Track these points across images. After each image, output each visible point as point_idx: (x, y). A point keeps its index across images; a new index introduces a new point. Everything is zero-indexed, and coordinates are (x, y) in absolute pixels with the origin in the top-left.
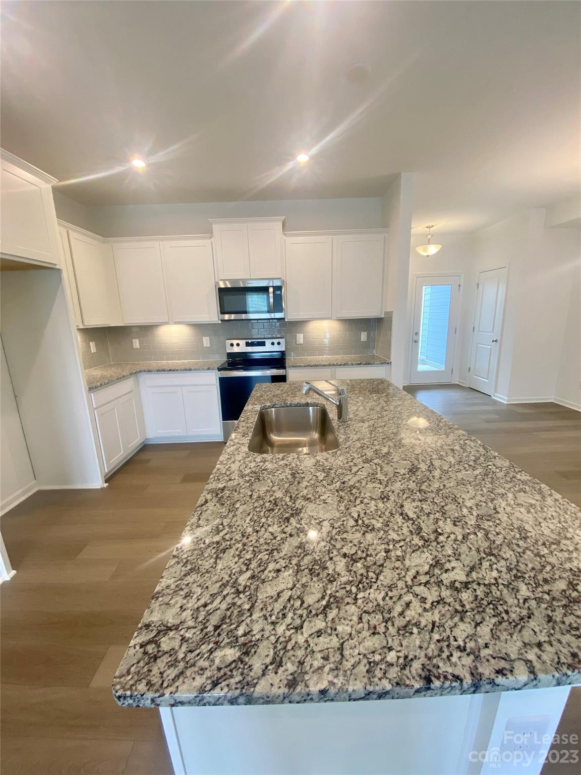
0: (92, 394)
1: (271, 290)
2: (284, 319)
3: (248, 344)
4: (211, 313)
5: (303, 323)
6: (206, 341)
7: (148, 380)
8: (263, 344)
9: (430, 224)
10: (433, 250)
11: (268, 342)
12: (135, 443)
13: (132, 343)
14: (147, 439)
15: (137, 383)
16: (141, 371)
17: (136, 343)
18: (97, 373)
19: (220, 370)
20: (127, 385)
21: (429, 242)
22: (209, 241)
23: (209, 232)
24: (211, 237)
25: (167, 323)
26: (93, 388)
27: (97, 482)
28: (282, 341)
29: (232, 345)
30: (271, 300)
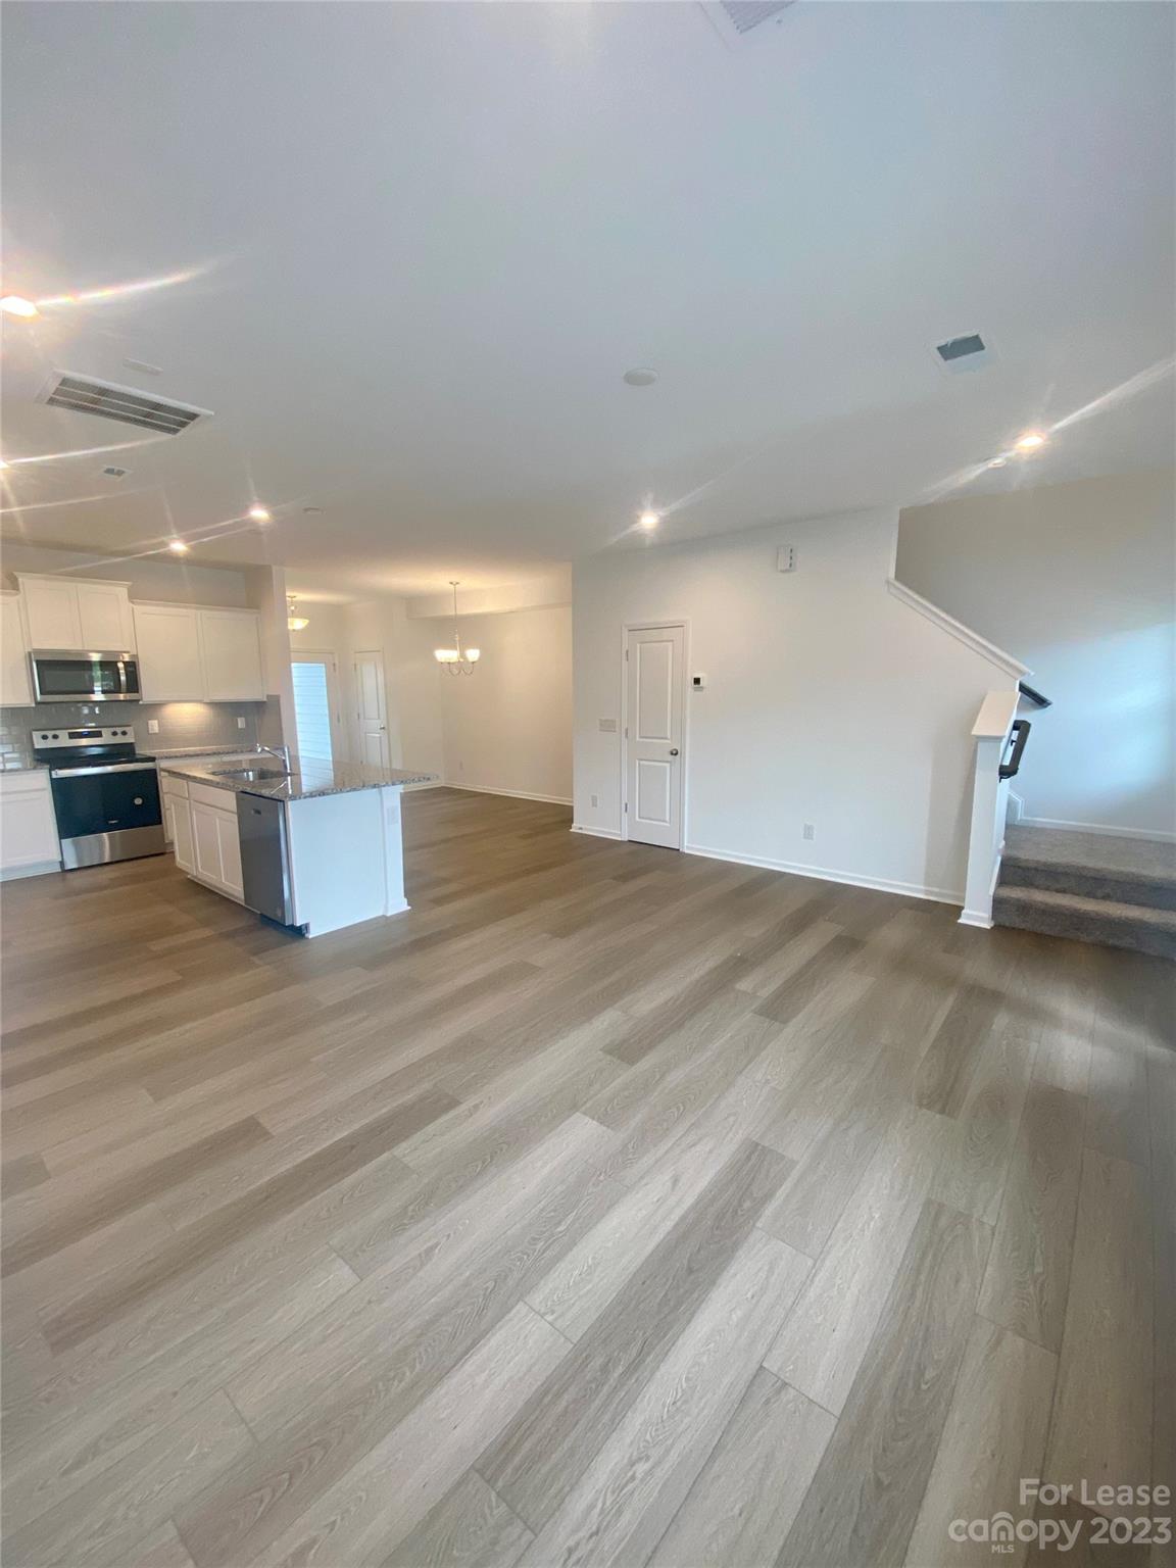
1: (121, 666)
2: (139, 701)
3: (72, 736)
5: (159, 706)
8: (98, 735)
9: (292, 594)
10: (299, 624)
11: (107, 732)
21: (293, 614)
29: (45, 738)
30: (123, 678)
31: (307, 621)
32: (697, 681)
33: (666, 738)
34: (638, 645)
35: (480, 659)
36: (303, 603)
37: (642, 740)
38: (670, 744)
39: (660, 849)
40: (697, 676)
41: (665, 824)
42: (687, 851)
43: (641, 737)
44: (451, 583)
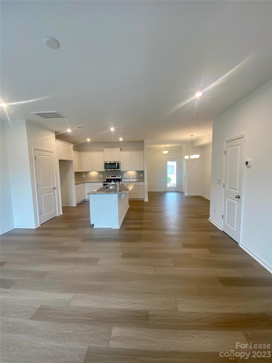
0: (76, 186)
1: (117, 164)
2: (120, 170)
3: (112, 177)
4: (103, 169)
5: (126, 171)
6: (101, 176)
7: (87, 185)
8: (115, 177)
9: (165, 145)
10: (166, 152)
11: (117, 176)
12: (83, 199)
13: (83, 176)
14: (85, 199)
15: (84, 185)
16: (85, 182)
17: (84, 176)
18: (76, 182)
19: (104, 182)
20: (82, 185)
21: (165, 150)
22: (103, 153)
23: (103, 151)
24: (103, 152)
25: (92, 171)
26: (76, 184)
27: (75, 205)
28: (120, 176)
29: (108, 177)
30: (117, 166)
31: (168, 151)
32: (247, 163)
33: (236, 190)
34: (229, 148)
35: (199, 158)
36: (167, 147)
37: (229, 189)
38: (237, 193)
39: (232, 240)
40: (247, 161)
41: (234, 229)
42: (240, 246)
43: (229, 188)
44: (191, 136)
